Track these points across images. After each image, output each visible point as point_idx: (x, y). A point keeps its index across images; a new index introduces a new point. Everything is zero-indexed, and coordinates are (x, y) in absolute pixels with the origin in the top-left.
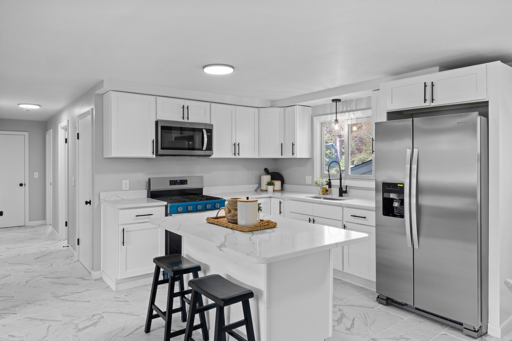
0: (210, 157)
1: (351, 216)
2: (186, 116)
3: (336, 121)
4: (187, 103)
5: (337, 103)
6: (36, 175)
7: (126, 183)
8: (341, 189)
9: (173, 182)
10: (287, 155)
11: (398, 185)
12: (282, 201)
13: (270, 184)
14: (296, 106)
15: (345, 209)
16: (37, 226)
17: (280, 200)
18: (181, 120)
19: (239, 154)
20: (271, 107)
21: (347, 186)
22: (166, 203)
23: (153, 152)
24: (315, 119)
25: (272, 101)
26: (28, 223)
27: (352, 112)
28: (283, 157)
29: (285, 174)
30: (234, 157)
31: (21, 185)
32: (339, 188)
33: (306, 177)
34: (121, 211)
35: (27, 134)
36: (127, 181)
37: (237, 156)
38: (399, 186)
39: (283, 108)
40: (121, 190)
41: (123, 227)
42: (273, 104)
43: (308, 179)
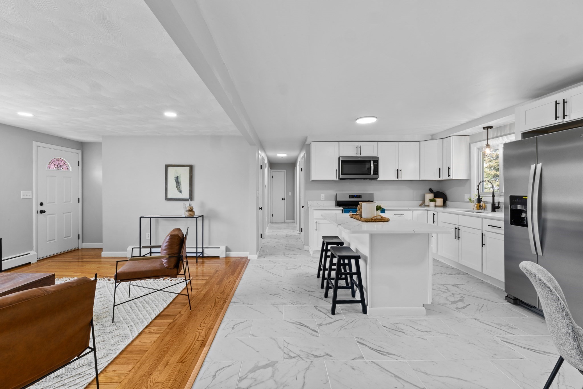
0: (377, 180)
1: (488, 225)
2: (359, 152)
3: (488, 145)
4: (359, 144)
5: (489, 130)
6: (290, 194)
7: (323, 196)
8: (493, 205)
9: (351, 197)
10: (444, 177)
11: (524, 197)
12: (435, 213)
13: (431, 200)
14: (451, 137)
15: (484, 219)
16: (290, 223)
17: (434, 212)
18: (356, 155)
19: (401, 177)
20: (432, 139)
21: (499, 202)
22: (342, 208)
23: (337, 177)
24: (472, 145)
25: (432, 135)
26: (286, 221)
27: (505, 136)
28: (441, 179)
29: (449, 193)
30: (397, 179)
31: (283, 199)
32: (492, 204)
33: (465, 195)
34: (315, 211)
35: (285, 171)
36: (324, 195)
37: (400, 179)
38: (524, 199)
39: (441, 140)
40: (320, 200)
41: (316, 220)
42: (433, 137)
43: (467, 197)
